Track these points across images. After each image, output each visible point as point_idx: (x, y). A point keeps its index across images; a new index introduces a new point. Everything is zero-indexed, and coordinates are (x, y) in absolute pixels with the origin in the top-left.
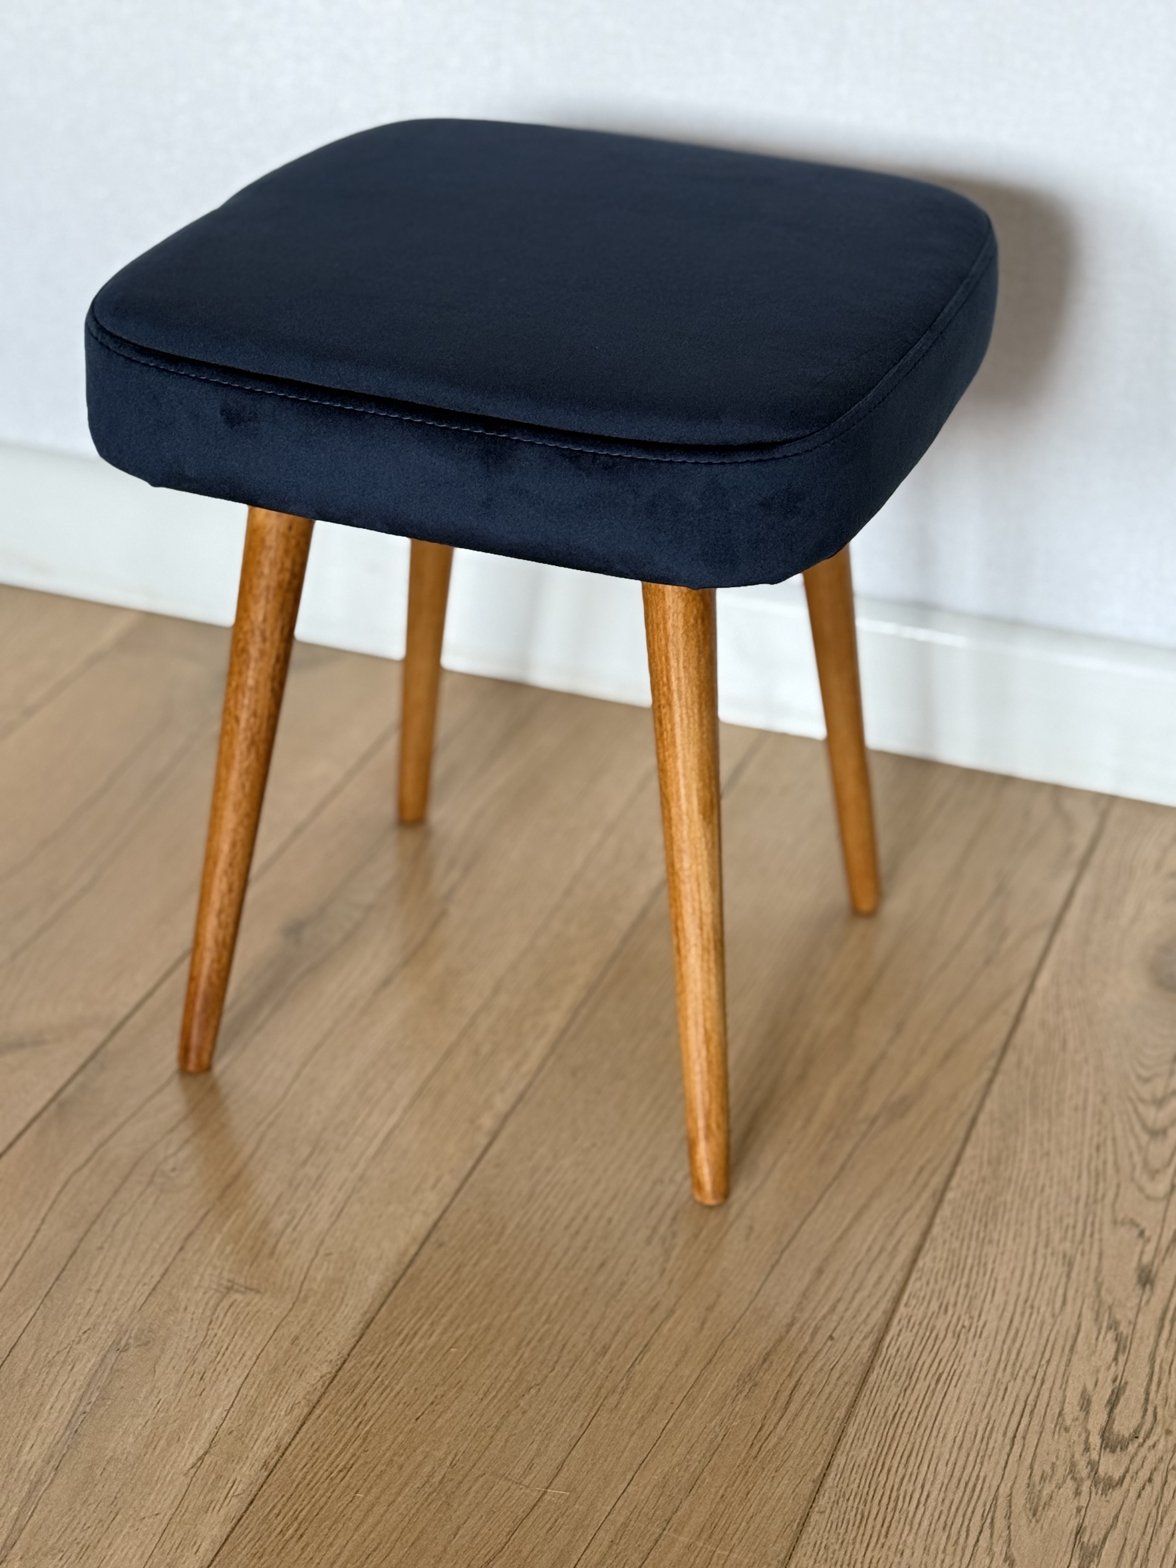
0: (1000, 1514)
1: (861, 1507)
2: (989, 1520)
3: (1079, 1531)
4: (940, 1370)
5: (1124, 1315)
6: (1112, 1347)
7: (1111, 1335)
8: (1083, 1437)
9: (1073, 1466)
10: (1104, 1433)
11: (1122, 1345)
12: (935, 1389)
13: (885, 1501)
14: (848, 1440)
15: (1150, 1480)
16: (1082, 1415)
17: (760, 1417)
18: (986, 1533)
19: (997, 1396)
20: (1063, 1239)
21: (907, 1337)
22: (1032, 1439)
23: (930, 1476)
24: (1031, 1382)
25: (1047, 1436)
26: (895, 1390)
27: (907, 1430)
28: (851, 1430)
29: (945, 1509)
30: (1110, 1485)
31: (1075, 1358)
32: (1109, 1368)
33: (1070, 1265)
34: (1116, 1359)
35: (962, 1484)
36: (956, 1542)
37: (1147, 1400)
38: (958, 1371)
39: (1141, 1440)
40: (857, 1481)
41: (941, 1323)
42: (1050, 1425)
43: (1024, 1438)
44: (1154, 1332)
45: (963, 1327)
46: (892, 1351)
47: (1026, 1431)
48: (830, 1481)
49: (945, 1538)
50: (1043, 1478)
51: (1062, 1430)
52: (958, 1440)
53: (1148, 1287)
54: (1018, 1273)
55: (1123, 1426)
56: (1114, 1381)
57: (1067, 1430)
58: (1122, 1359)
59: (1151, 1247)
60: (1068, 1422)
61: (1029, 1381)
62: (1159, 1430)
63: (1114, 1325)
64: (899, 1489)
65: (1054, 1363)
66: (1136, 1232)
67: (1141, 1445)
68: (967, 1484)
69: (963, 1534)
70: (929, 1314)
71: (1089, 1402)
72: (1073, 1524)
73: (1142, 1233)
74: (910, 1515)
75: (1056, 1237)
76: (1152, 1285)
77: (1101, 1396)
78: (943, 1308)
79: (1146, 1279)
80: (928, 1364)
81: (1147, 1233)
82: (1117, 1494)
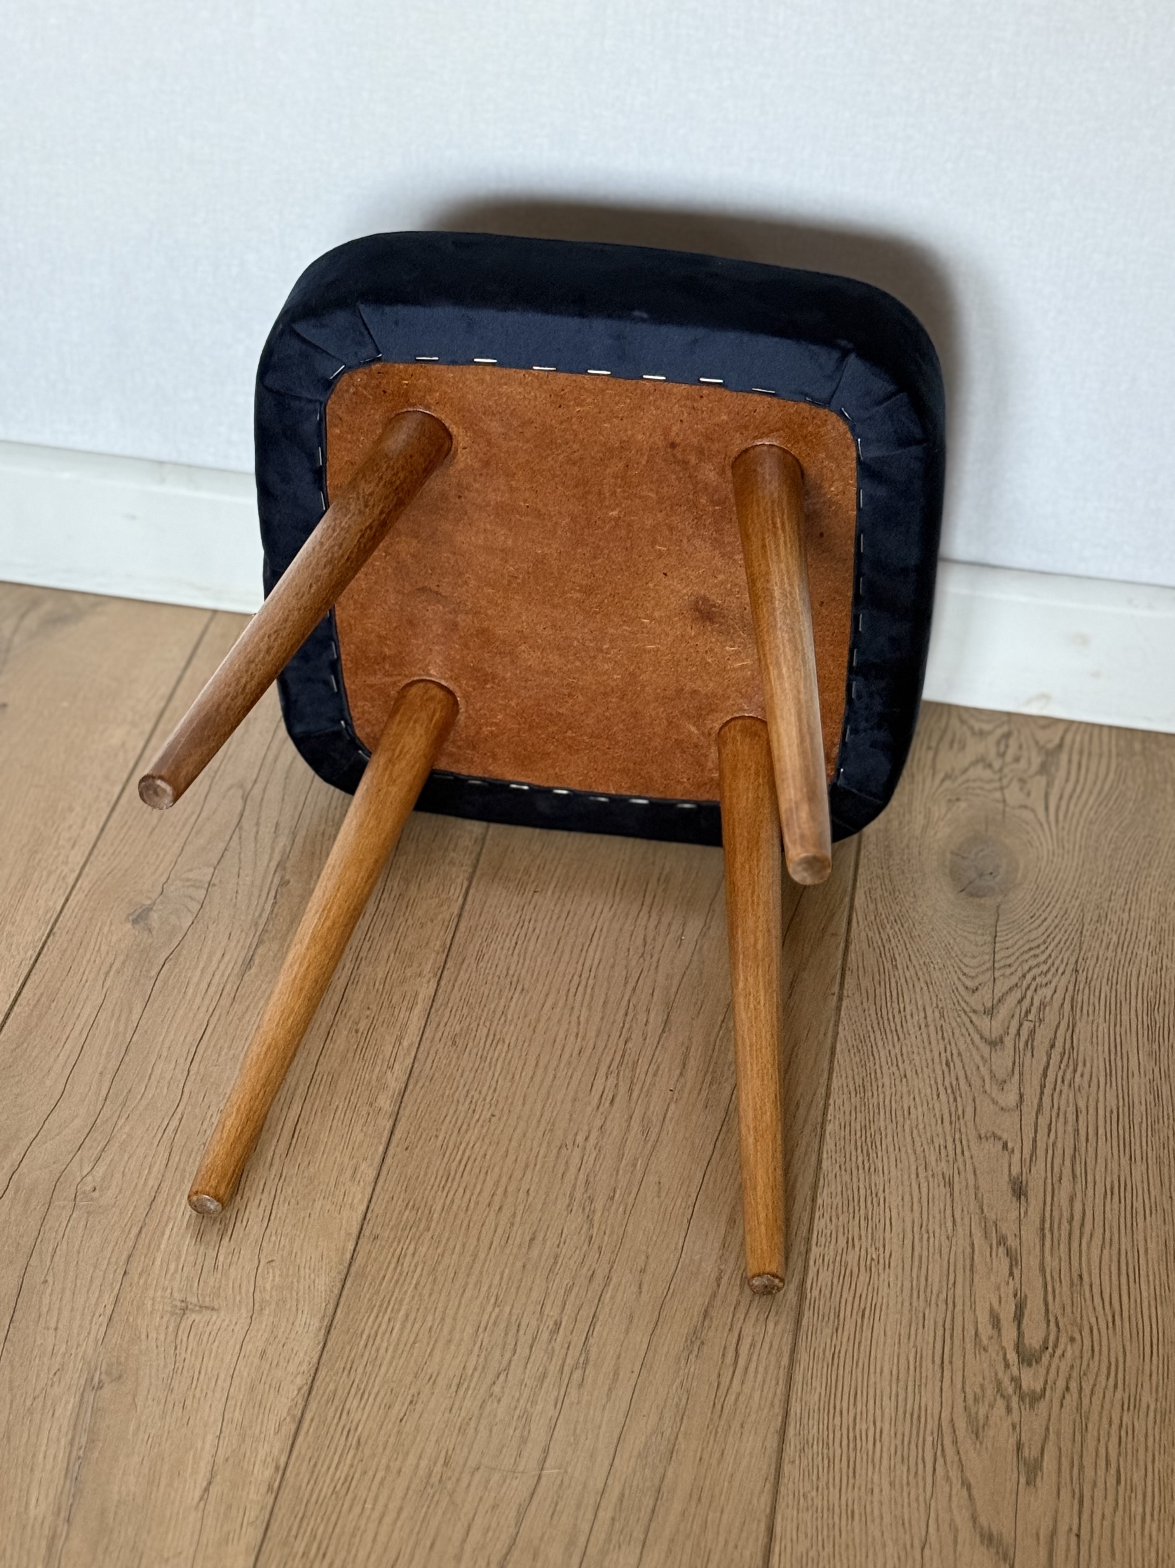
0: (948, 1441)
1: (825, 1451)
2: (939, 1450)
3: (1019, 1447)
4: (862, 1306)
5: (1008, 1228)
6: (1006, 1262)
7: (1002, 1251)
8: (1001, 1353)
9: (999, 1383)
10: (1019, 1346)
11: (1014, 1259)
12: (862, 1326)
13: (845, 1443)
14: (797, 1386)
15: (1067, 1388)
16: (995, 1333)
17: (714, 1377)
18: (940, 1461)
19: (917, 1324)
20: (938, 1160)
21: (825, 1276)
22: (958, 1363)
23: (878, 1412)
24: (944, 1307)
25: (969, 1356)
26: (828, 1331)
27: (848, 1369)
28: (798, 1377)
29: (899, 1442)
30: (1035, 1398)
31: (977, 1278)
32: (1008, 1283)
33: (951, 1185)
34: (1011, 1274)
35: (908, 1416)
36: (916, 1473)
37: (1047, 1311)
38: (878, 1305)
39: (1050, 1350)
40: (816, 1427)
41: (852, 1258)
42: (969, 1346)
43: (951, 1363)
44: (1037, 1242)
45: (872, 1259)
46: (815, 1293)
47: (951, 1356)
48: (791, 1431)
49: (905, 1471)
50: (976, 1400)
51: (982, 1352)
52: (895, 1372)
53: (1022, 1197)
54: (907, 1198)
55: (1034, 1339)
56: (1015, 1295)
57: (985, 1350)
58: (1016, 1272)
59: (1016, 1157)
60: (985, 1341)
61: (942, 1306)
62: (1063, 1339)
63: (1002, 1240)
64: (854, 1428)
65: (959, 1286)
66: (1000, 1145)
67: (1052, 1356)
68: (912, 1415)
69: (921, 1466)
70: (840, 1251)
71: (999, 1321)
72: (1012, 1441)
73: (1005, 1146)
74: (870, 1453)
75: (932, 1159)
76: (1026, 1196)
77: (1007, 1312)
78: (850, 1243)
79: (1019, 1191)
80: (850, 1299)
81: (1010, 1145)
82: (1043, 1405)
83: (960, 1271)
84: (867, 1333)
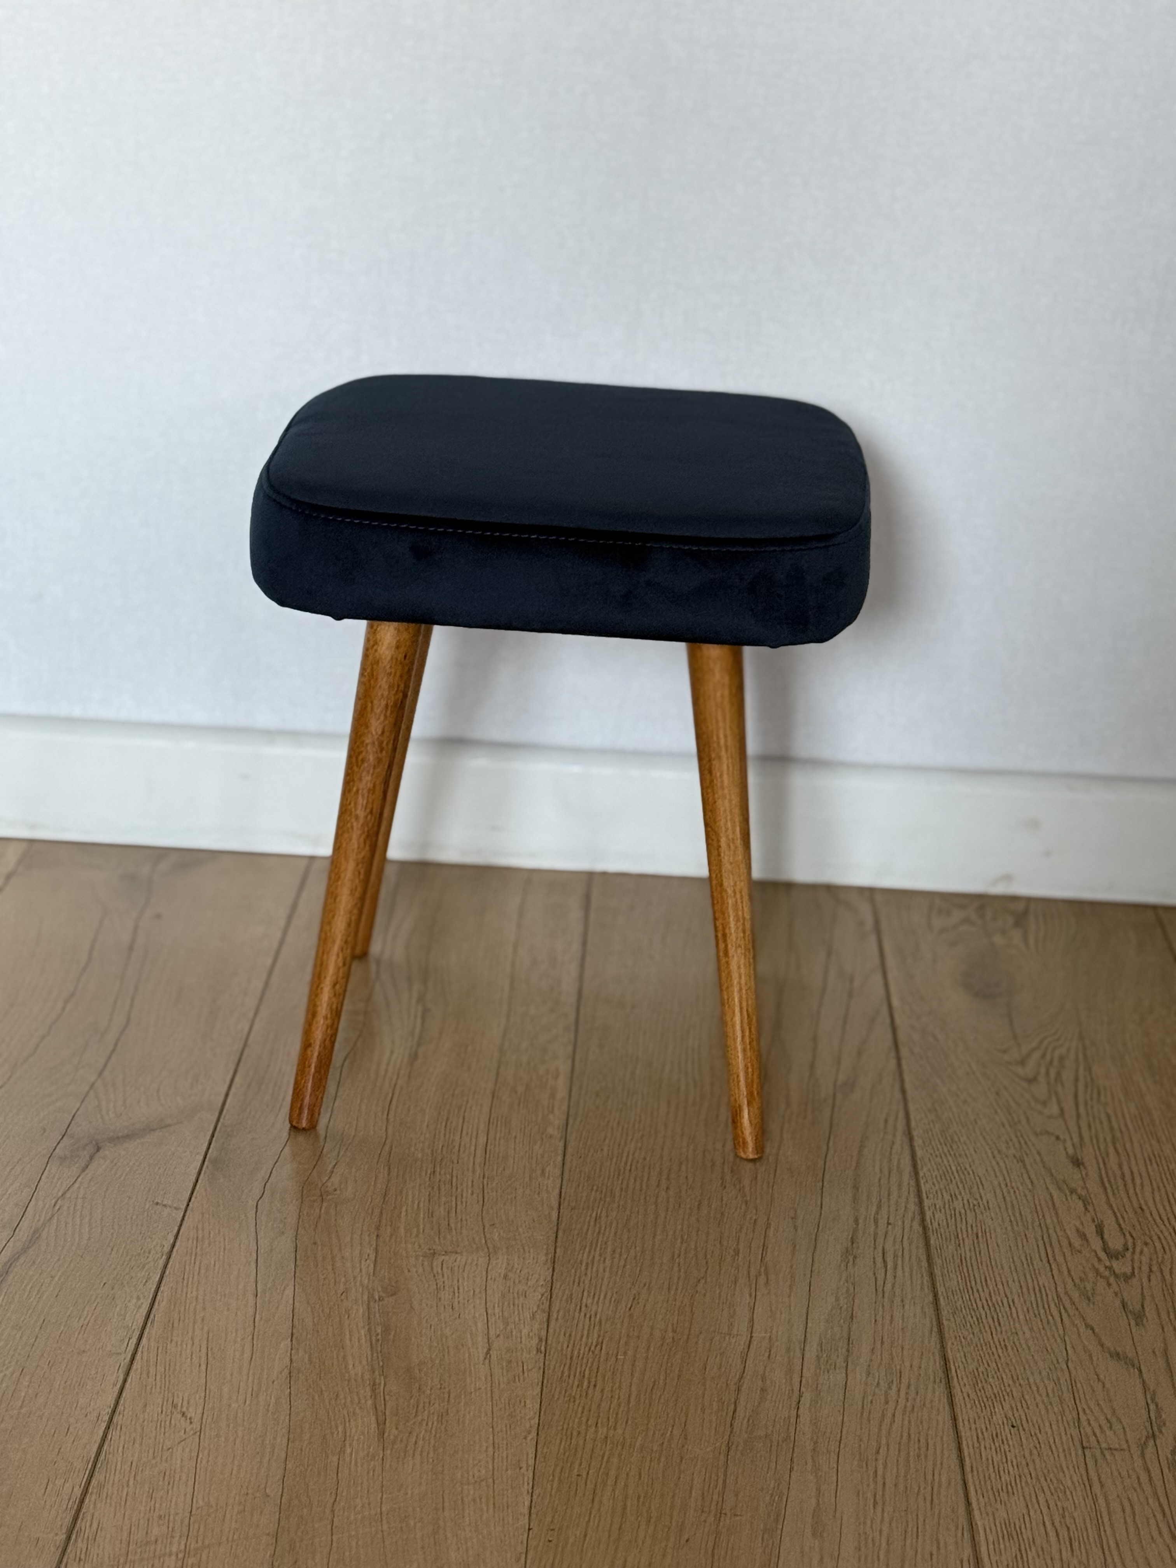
0: (1067, 1304)
1: (972, 1313)
2: (1062, 1307)
3: (1124, 1305)
4: (975, 1232)
5: (1076, 1184)
6: (1080, 1203)
7: (1074, 1197)
8: (1093, 1254)
9: (1097, 1272)
10: (1105, 1249)
11: (1086, 1203)
12: (978, 1242)
13: (986, 1307)
14: (939, 1278)
15: (1151, 1271)
16: (1084, 1242)
17: (871, 1274)
18: (1065, 1316)
19: (1022, 1240)
20: (1008, 1148)
21: (940, 1217)
22: (1061, 1260)
23: (1008, 1291)
24: (1040, 1229)
25: (1069, 1258)
26: (952, 1247)
27: (975, 1267)
28: (937, 1272)
29: (1029, 1307)
30: (1127, 1278)
31: (1060, 1213)
32: (1085, 1215)
33: (1023, 1161)
34: (1086, 1209)
35: (1032, 1292)
36: (1048, 1322)
37: (1121, 1229)
38: (987, 1230)
39: (1131, 1250)
40: (960, 1300)
41: (958, 1205)
42: (1067, 1251)
43: (1055, 1260)
44: (1101, 1190)
45: (974, 1204)
46: (935, 1225)
47: (1054, 1256)
48: (942, 1304)
49: (1039, 1323)
50: (1081, 1280)
52: (1013, 1268)
53: (1081, 1166)
54: (991, 1172)
55: (1116, 1244)
56: (1093, 1221)
58: (1090, 1208)
59: (1069, 1144)
60: (1078, 1247)
61: (1037, 1229)
62: (1139, 1244)
63: (1073, 1191)
64: (991, 1301)
65: (1047, 1216)
66: (1053, 1138)
67: (1133, 1253)
68: (1034, 1291)
69: (1050, 1319)
70: (947, 1202)
71: (1085, 1235)
72: (1118, 1302)
73: (1058, 1138)
75: (1003, 1146)
76: (1083, 1164)
77: (1090, 1231)
78: (953, 1197)
79: (1077, 1163)
80: (964, 1227)
81: (1062, 1137)
82: (1135, 1281)
83: (1045, 1209)
84: (983, 1246)
